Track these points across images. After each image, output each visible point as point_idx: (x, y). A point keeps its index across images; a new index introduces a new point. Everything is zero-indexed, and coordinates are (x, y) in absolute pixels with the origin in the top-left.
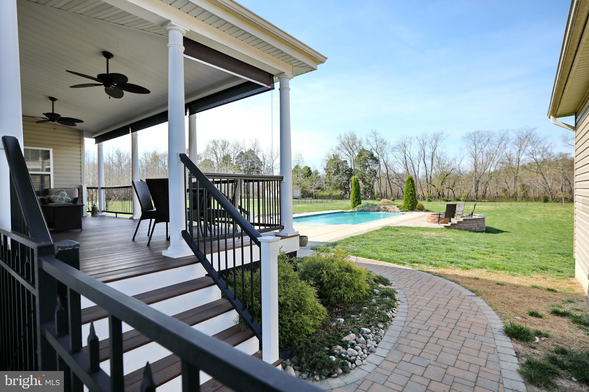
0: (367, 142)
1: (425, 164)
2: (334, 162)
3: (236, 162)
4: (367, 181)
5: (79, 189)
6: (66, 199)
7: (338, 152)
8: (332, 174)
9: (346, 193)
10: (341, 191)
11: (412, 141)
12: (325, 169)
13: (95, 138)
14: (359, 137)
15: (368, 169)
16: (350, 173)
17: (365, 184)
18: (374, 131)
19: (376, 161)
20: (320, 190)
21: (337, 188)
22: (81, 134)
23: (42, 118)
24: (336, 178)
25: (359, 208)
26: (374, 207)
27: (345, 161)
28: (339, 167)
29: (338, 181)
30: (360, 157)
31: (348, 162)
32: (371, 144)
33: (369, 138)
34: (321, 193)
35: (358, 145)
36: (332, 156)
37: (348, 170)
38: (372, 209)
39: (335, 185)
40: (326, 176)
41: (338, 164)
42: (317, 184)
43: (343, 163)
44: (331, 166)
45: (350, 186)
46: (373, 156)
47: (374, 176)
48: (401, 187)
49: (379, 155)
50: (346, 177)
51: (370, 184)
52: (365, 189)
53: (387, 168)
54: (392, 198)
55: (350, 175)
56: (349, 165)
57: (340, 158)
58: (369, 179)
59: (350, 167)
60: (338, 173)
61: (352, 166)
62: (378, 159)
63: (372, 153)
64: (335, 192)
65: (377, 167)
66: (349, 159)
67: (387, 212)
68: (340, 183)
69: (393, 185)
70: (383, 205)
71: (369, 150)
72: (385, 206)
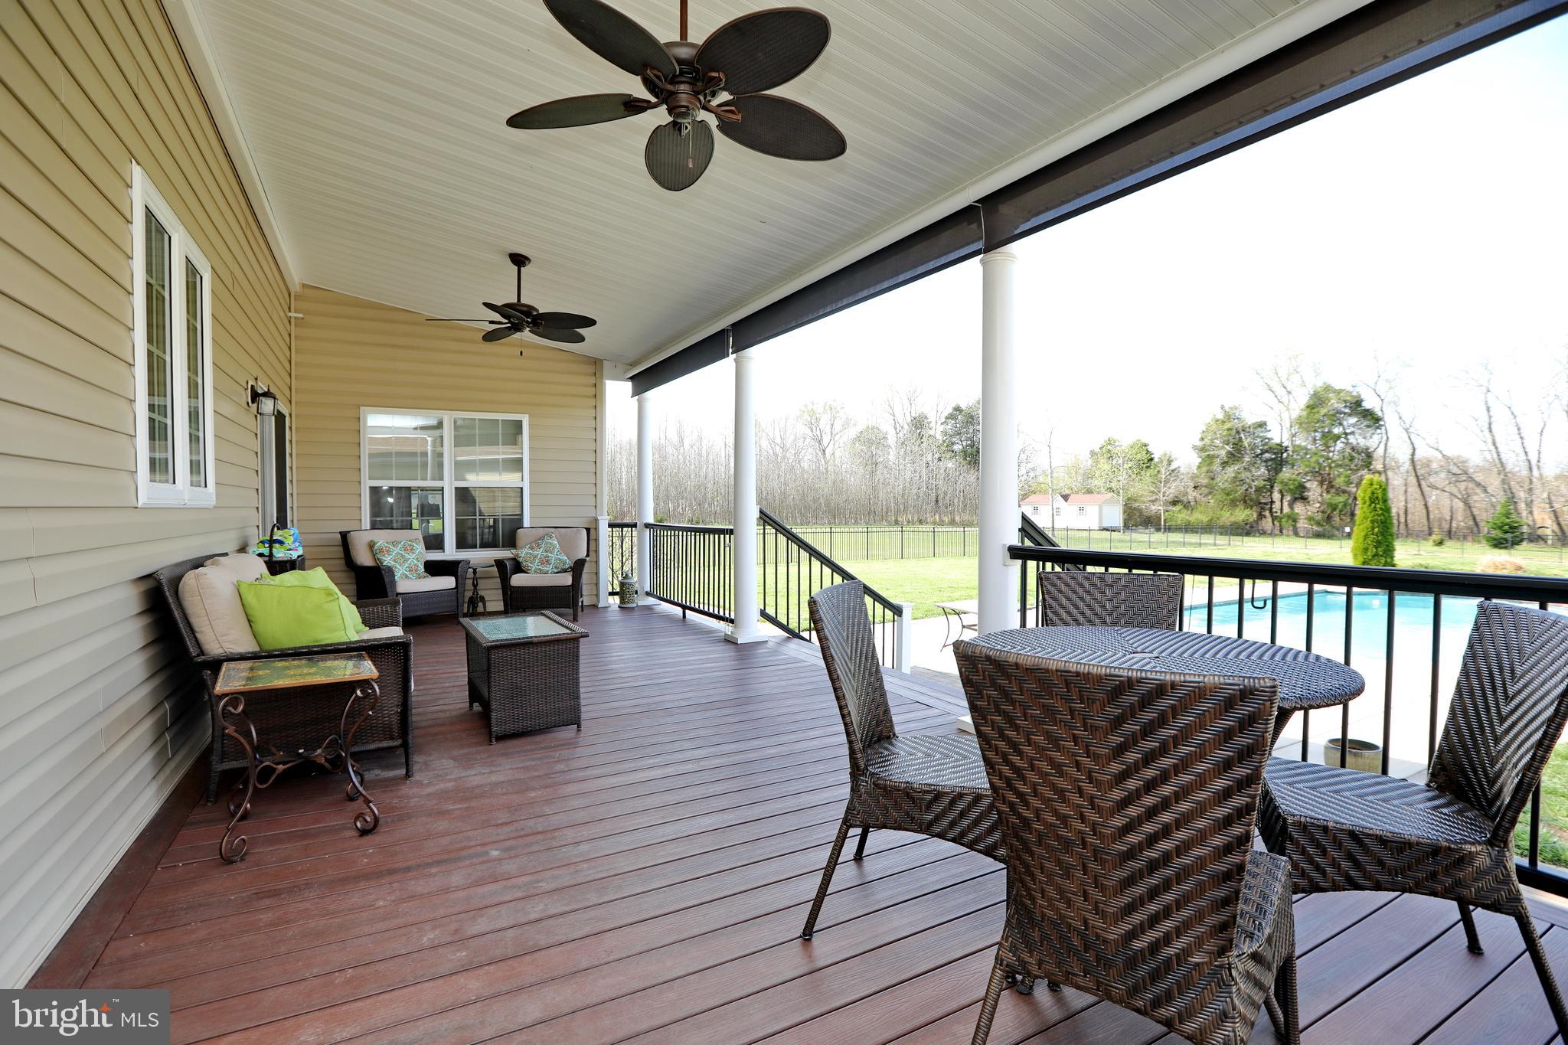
2: (1228, 425)
3: (945, 433)
4: (1339, 482)
5: (588, 530)
6: (556, 559)
8: (1218, 461)
9: (1261, 516)
10: (1248, 512)
12: (1195, 447)
13: (632, 378)
15: (1339, 445)
16: (1277, 458)
17: (1328, 492)
19: (1373, 420)
20: (1178, 507)
21: (1233, 503)
22: (597, 367)
23: (491, 322)
24: (1231, 471)
27: (1263, 425)
28: (1240, 440)
29: (1238, 481)
30: (1315, 410)
31: (1273, 425)
34: (1181, 516)
35: (1307, 373)
36: (1220, 410)
37: (1271, 450)
39: (1228, 494)
40: (1199, 467)
41: (1238, 432)
42: (1172, 490)
43: (1255, 428)
44: (1217, 439)
45: (1276, 496)
46: (1360, 406)
47: (1366, 465)
48: (1466, 503)
49: (1382, 400)
50: (1260, 470)
51: (1345, 492)
52: (1333, 506)
53: (1412, 442)
54: (1435, 537)
55: (1277, 465)
56: (1275, 435)
57: (1244, 415)
58: (1347, 476)
59: (1277, 441)
60: (1240, 459)
61: (1284, 435)
62: (1380, 414)
63: (1360, 396)
64: (1228, 515)
65: (1373, 440)
66: (1275, 416)
68: (1245, 487)
69: (1431, 493)
71: (1345, 387)
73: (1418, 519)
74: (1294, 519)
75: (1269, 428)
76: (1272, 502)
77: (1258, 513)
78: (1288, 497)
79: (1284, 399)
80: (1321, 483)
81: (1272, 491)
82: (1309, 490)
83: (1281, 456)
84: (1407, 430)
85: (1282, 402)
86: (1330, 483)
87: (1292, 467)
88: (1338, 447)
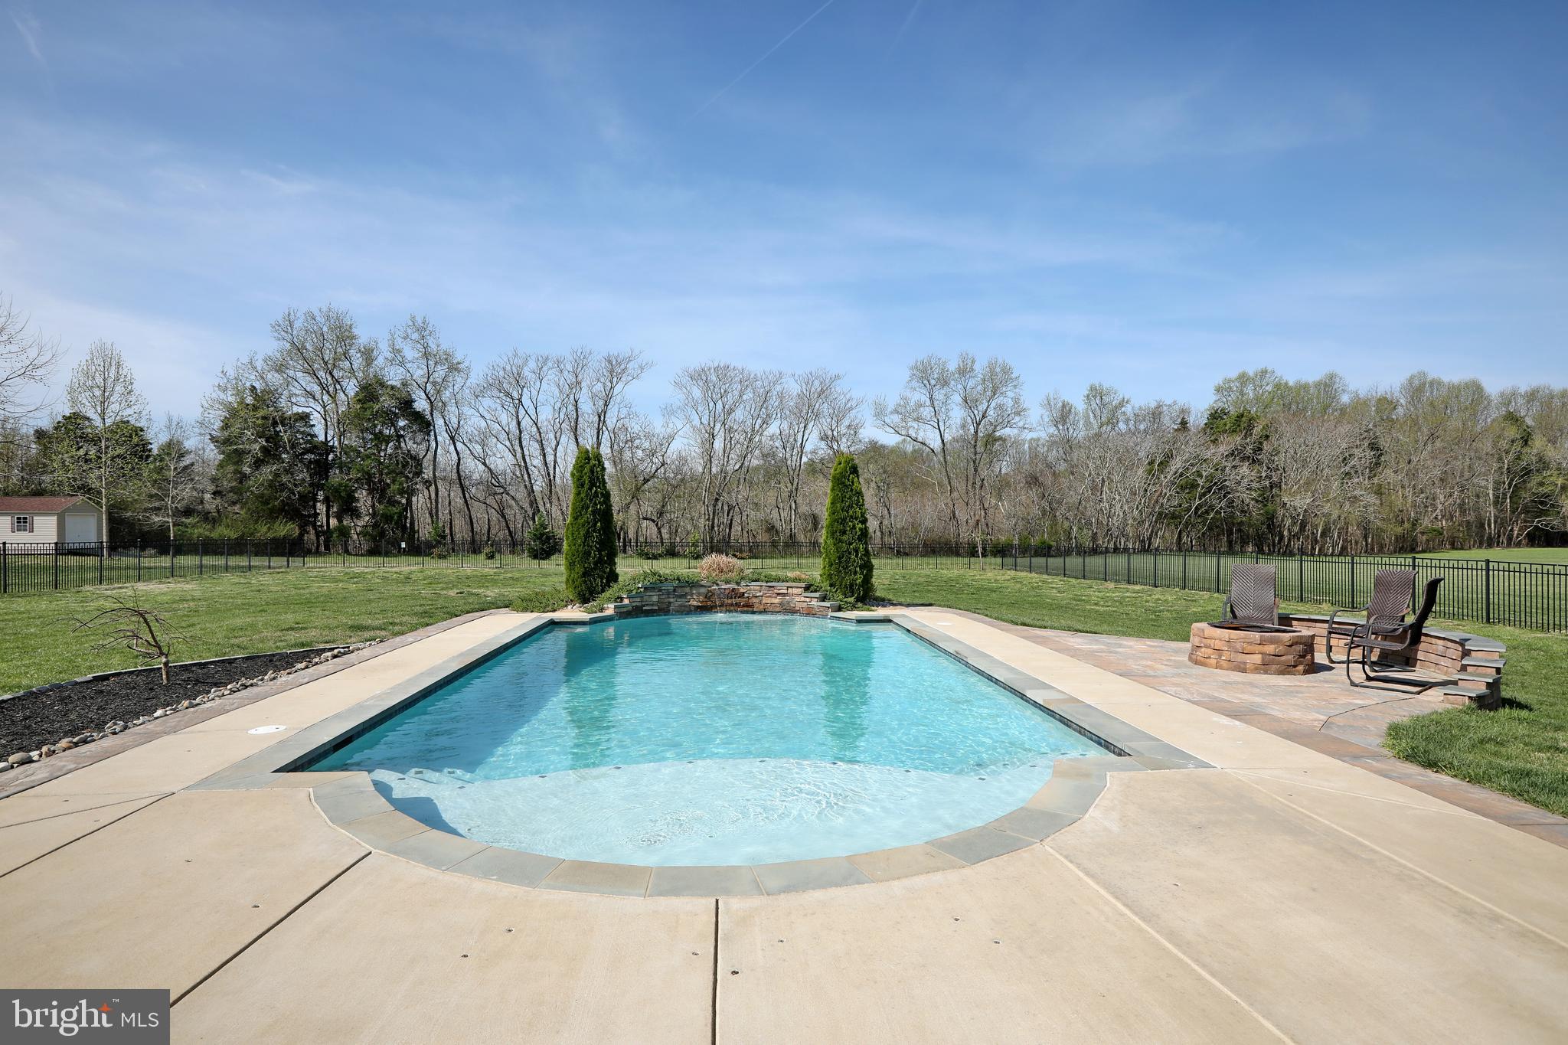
0: (390, 356)
2: (259, 413)
4: (394, 490)
7: (274, 379)
8: (249, 459)
9: (304, 531)
11: (545, 369)
12: (214, 438)
14: (363, 335)
16: (320, 461)
17: (380, 502)
18: (419, 320)
19: (423, 424)
20: (193, 519)
21: (273, 515)
24: (267, 472)
25: (622, 599)
26: (687, 590)
27: (305, 418)
28: (277, 433)
29: (276, 485)
30: (364, 405)
31: (316, 419)
32: (408, 365)
33: (400, 344)
34: (199, 531)
35: (358, 361)
37: (313, 449)
38: (677, 603)
39: (264, 503)
40: (221, 466)
41: (275, 424)
42: (185, 493)
43: (296, 420)
44: (248, 428)
45: (321, 507)
46: (411, 406)
47: (419, 473)
48: (503, 516)
49: (431, 403)
50: (303, 475)
51: (399, 503)
52: (387, 518)
53: (458, 453)
54: (486, 550)
55: (321, 468)
56: (319, 431)
57: (283, 402)
58: (401, 484)
59: (322, 438)
60: (278, 458)
61: (331, 433)
62: (429, 417)
63: (410, 395)
64: (265, 529)
65: (423, 447)
66: (319, 408)
67: (747, 612)
68: (285, 494)
69: (475, 506)
70: (727, 582)
71: (398, 384)
72: (738, 584)
73: (461, 531)
74: (344, 532)
75: (312, 423)
76: (316, 515)
77: (301, 527)
78: (335, 510)
79: (331, 389)
80: (371, 492)
81: (315, 500)
82: (358, 501)
83: (327, 457)
84: (452, 438)
85: (328, 392)
86: (383, 491)
87: (341, 472)
88: (389, 451)
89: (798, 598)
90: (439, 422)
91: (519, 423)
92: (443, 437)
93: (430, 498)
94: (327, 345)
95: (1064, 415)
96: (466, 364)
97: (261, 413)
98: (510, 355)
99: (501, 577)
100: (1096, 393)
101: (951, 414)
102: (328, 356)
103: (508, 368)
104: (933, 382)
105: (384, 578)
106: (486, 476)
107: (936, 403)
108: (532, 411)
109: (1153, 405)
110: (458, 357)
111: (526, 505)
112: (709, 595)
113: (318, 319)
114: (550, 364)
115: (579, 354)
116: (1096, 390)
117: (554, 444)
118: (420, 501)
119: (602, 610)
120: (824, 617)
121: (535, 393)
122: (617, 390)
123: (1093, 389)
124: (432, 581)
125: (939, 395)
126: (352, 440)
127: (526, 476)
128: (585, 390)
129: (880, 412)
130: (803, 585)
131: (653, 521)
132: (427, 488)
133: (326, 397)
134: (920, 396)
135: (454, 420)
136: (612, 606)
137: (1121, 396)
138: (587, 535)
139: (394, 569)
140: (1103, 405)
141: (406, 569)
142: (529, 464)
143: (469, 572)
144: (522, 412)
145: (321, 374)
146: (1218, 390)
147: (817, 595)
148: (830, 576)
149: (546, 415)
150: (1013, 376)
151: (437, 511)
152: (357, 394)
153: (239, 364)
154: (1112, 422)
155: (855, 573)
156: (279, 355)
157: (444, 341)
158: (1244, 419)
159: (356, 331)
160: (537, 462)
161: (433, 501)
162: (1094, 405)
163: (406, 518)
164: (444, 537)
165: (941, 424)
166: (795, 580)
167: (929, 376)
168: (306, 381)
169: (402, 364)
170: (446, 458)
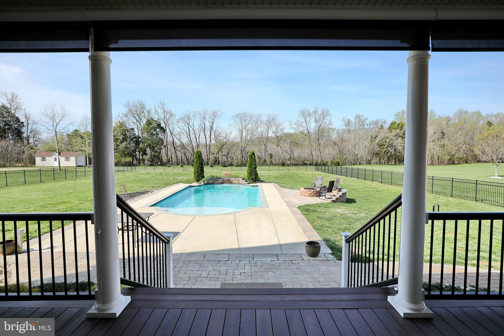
0: (154, 112)
1: (205, 135)
4: (156, 149)
7: (125, 119)
8: (119, 141)
10: (129, 158)
11: (196, 115)
14: (147, 107)
16: (137, 141)
17: (153, 152)
18: (162, 103)
19: (163, 130)
21: (125, 156)
24: (124, 144)
25: (205, 181)
27: (133, 129)
28: (126, 134)
29: (126, 148)
30: (148, 126)
31: (136, 130)
32: (159, 114)
33: (157, 109)
35: (146, 114)
36: (118, 123)
37: (135, 138)
38: (216, 182)
39: (123, 152)
41: (125, 131)
43: (131, 130)
44: (119, 133)
45: (137, 153)
46: (160, 126)
47: (163, 144)
48: (185, 155)
49: (166, 125)
50: (133, 144)
51: (157, 152)
52: (155, 156)
53: (173, 138)
54: (181, 165)
55: (137, 143)
56: (136, 133)
57: (127, 125)
58: (158, 147)
59: (137, 135)
60: (127, 141)
61: (139, 133)
62: (165, 129)
63: (160, 123)
64: (124, 159)
65: (164, 136)
66: (136, 126)
67: (231, 184)
68: (129, 150)
69: (178, 152)
70: (227, 178)
71: (157, 119)
72: (229, 178)
73: (174, 159)
74: (144, 160)
75: (135, 130)
76: (136, 155)
77: (133, 159)
78: (141, 153)
79: (139, 121)
80: (150, 149)
81: (136, 151)
82: (147, 151)
83: (139, 140)
84: (171, 134)
85: (139, 122)
86: (153, 149)
87: (143, 144)
88: (155, 137)
89: (241, 181)
90: (168, 130)
91: (189, 130)
92: (169, 133)
93: (166, 150)
94: (138, 109)
95: (348, 123)
96: (175, 114)
97: (122, 128)
98: (186, 111)
99: (183, 174)
100: (358, 117)
101: (311, 125)
102: (138, 112)
103: (186, 114)
104: (306, 116)
105: (155, 174)
106: (180, 144)
107: (307, 122)
108: (192, 126)
109: (376, 120)
110: (173, 112)
111: (191, 152)
112: (223, 180)
113: (135, 103)
114: (197, 113)
115: (205, 110)
116: (358, 116)
117: (199, 135)
118: (163, 151)
119: (201, 183)
120: (246, 185)
121: (193, 121)
122: (216, 119)
123: (357, 115)
124: (167, 175)
125: (308, 119)
126: (145, 135)
127: (191, 144)
128: (207, 120)
129: (291, 124)
130: (242, 178)
131: (226, 156)
132: (165, 148)
133: (138, 123)
134: (302, 120)
135: (172, 129)
136: (202, 183)
137: (365, 117)
138: (198, 168)
139: (157, 171)
140: (360, 120)
141: (160, 171)
142: (192, 141)
143: (176, 172)
144: (190, 127)
145: (137, 117)
146: (396, 115)
147: (244, 180)
148: (248, 176)
149: (196, 127)
150: (329, 113)
151: (168, 154)
152: (146, 123)
153: (116, 116)
154: (363, 125)
155: (253, 176)
156: (126, 113)
157: (169, 107)
158: (400, 125)
159: (145, 106)
160: (194, 140)
161: (167, 151)
162: (357, 120)
163: (160, 155)
164: (170, 161)
165: (308, 128)
166: (241, 177)
167: (304, 114)
168: (133, 119)
169: (158, 114)
170: (170, 139)
